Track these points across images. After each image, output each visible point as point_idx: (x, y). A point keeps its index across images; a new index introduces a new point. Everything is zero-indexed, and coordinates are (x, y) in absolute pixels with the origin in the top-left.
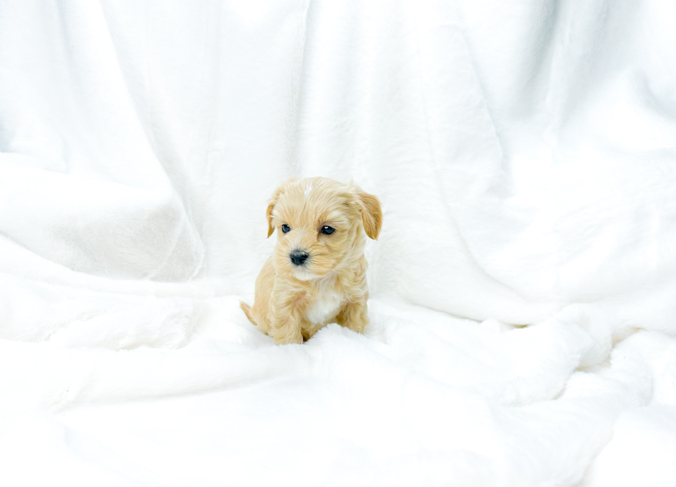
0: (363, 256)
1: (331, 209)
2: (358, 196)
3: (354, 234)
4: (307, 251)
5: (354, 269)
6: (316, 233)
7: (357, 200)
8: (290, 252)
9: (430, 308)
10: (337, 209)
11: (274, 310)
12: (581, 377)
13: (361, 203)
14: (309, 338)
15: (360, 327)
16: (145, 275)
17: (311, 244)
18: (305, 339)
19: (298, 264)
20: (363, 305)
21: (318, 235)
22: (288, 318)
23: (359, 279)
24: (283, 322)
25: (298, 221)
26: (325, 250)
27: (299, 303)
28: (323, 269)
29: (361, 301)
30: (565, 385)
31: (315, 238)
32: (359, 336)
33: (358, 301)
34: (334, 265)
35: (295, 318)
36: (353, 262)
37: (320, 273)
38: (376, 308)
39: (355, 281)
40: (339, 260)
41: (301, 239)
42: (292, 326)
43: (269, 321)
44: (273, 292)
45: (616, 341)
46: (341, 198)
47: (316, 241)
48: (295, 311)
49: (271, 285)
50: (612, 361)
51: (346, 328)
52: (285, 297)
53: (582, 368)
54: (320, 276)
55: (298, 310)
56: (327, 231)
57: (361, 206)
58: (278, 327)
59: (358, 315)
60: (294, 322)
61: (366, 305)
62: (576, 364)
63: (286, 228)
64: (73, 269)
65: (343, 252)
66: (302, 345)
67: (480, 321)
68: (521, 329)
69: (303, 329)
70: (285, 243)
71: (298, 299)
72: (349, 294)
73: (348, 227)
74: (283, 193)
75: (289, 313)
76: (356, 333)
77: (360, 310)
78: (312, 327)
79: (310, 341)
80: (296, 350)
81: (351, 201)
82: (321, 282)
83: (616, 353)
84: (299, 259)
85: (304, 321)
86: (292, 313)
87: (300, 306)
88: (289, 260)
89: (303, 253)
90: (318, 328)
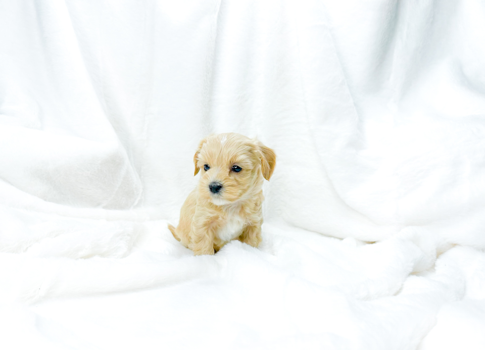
0: (262, 191)
1: (239, 154)
2: (259, 148)
3: (256, 173)
4: (222, 183)
5: (254, 201)
6: (228, 170)
7: (258, 151)
8: (209, 184)
9: (306, 229)
10: (244, 153)
11: (194, 230)
12: (414, 279)
13: (261, 152)
14: (218, 251)
15: (255, 243)
16: (98, 205)
17: (225, 178)
18: (216, 251)
19: (215, 193)
20: (258, 227)
21: (230, 172)
22: (205, 236)
23: (258, 208)
24: (200, 239)
25: (215, 162)
26: (235, 183)
27: (213, 226)
28: (233, 197)
29: (257, 225)
30: (402, 285)
31: (227, 174)
32: (254, 249)
33: (255, 225)
34: (241, 195)
35: (209, 236)
36: (254, 195)
37: (231, 200)
38: (267, 230)
39: (255, 210)
40: (244, 191)
41: (217, 174)
42: (207, 242)
43: (190, 237)
44: (194, 217)
45: (439, 253)
46: (247, 147)
47: (228, 176)
48: (209, 231)
49: (193, 212)
50: (436, 268)
51: (244, 244)
52: (203, 220)
53: (415, 273)
54: (230, 202)
55: (212, 230)
56: (237, 170)
57: (260, 155)
58: (197, 242)
59: (254, 235)
60: (209, 238)
61: (260, 228)
62: (411, 270)
63: (207, 167)
64: (45, 200)
65: (247, 185)
66: (213, 256)
67: (341, 239)
68: (371, 245)
69: (215, 245)
70: (206, 178)
71: (212, 222)
72: (250, 220)
73: (251, 167)
74: (206, 142)
75: (205, 232)
76: (252, 248)
77: (256, 231)
78: (222, 243)
79: (219, 253)
80: (208, 259)
81: (254, 150)
82: (230, 209)
83: (439, 262)
84: (216, 189)
85: (216, 238)
86: (207, 232)
87: (213, 228)
88: (209, 189)
89: (219, 184)
90: (226, 243)
